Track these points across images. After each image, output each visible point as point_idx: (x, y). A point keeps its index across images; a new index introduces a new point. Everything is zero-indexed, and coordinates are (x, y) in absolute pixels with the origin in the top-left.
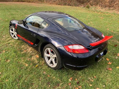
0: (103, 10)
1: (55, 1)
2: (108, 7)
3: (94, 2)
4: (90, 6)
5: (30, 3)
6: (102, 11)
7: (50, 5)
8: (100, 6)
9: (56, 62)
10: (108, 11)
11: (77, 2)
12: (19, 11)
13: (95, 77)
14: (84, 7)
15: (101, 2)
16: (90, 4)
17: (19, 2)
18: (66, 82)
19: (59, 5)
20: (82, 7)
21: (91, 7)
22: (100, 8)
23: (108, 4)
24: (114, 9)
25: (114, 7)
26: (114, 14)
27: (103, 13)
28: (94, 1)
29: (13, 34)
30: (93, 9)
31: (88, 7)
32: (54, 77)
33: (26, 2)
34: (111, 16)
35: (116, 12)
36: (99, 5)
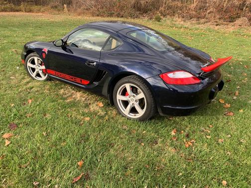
0: (188, 24)
1: (89, 9)
2: (195, 19)
3: (168, 9)
4: (162, 17)
5: (33, 14)
6: (186, 26)
7: (80, 17)
8: (179, 17)
9: (142, 108)
10: (197, 26)
11: (134, 9)
12: (16, 29)
13: (211, 126)
14: (150, 19)
15: (181, 10)
16: (161, 13)
17: (6, 11)
18: (167, 137)
19: (98, 16)
20: (146, 19)
21: (164, 19)
22: (180, 20)
23: (194, 13)
24: (207, 22)
25: (207, 18)
26: (209, 30)
27: (190, 30)
28: (166, 8)
29: (33, 70)
30: (168, 22)
31: (158, 20)
32: (144, 132)
33: (22, 11)
34: (204, 34)
35: (211, 27)
36: (177, 15)
